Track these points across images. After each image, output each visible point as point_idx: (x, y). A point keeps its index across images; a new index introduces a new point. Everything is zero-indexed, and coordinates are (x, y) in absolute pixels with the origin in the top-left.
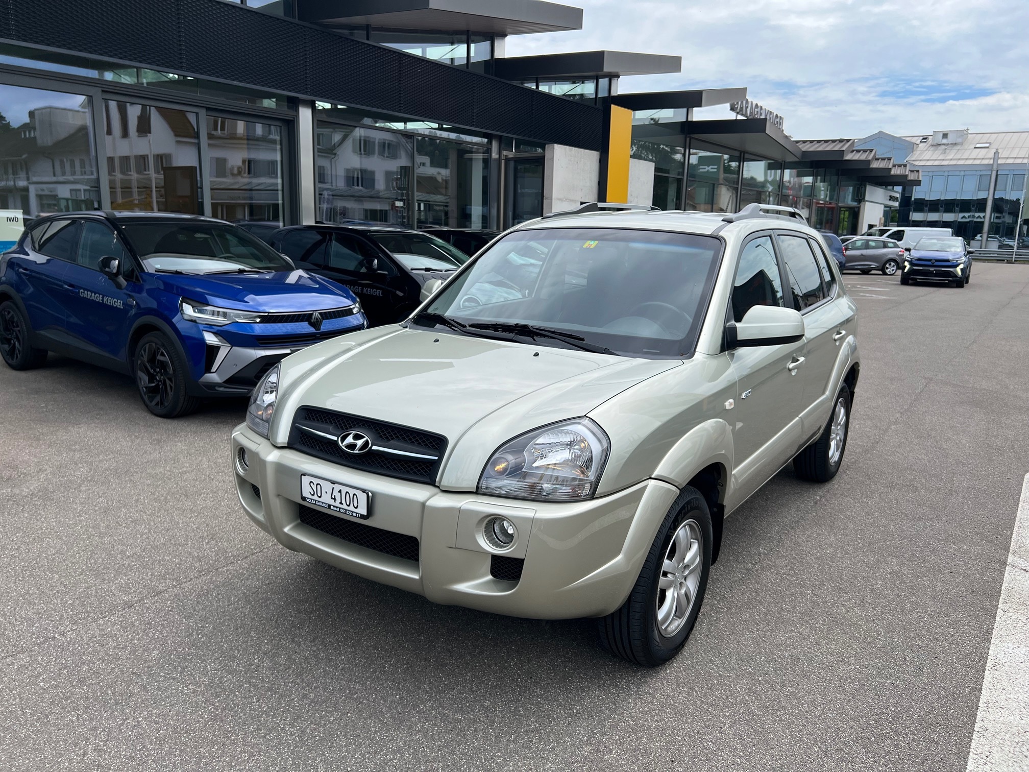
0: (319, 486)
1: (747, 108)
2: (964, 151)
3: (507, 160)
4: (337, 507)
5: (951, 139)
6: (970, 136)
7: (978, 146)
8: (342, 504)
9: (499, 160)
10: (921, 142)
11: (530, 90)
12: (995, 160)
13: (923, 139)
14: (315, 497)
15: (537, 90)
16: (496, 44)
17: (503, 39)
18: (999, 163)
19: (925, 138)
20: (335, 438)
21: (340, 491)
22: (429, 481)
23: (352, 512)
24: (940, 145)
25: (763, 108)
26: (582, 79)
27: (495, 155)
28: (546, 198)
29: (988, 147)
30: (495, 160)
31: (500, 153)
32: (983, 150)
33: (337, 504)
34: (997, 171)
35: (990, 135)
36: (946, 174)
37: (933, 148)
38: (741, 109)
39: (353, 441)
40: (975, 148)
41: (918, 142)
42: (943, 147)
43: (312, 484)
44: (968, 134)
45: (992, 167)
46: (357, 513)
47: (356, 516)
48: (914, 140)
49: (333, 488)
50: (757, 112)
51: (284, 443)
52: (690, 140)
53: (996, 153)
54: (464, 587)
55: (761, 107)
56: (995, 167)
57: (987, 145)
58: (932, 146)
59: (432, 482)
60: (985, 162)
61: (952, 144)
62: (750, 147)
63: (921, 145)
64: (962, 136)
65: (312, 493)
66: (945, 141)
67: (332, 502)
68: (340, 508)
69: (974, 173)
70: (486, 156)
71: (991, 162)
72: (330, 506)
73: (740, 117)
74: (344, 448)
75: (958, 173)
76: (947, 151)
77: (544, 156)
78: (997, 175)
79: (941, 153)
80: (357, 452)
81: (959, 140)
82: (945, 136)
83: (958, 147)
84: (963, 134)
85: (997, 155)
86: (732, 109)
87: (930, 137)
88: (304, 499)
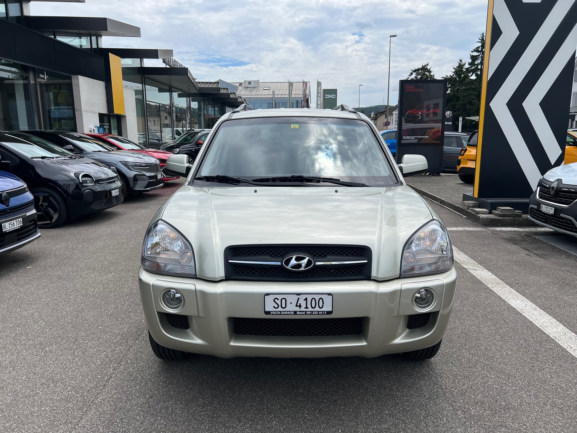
0: (284, 301)
1: (171, 61)
2: (259, 91)
3: (41, 85)
4: (302, 312)
5: (252, 85)
6: (260, 83)
7: (265, 88)
8: (308, 308)
9: (35, 84)
10: (239, 86)
11: (51, 39)
12: (274, 95)
13: (240, 84)
14: (280, 309)
15: (54, 39)
16: (24, 6)
17: (28, 3)
18: (275, 97)
19: (241, 84)
20: (279, 263)
21: (306, 299)
22: (364, 277)
23: (318, 312)
24: (248, 87)
25: (178, 62)
26: (80, 36)
27: (32, 82)
28: (77, 110)
29: (269, 89)
30: (32, 84)
31: (35, 80)
32: (267, 90)
33: (303, 309)
34: (275, 101)
35: (268, 83)
36: (254, 102)
37: (245, 89)
38: (168, 62)
39: (296, 262)
40: (264, 89)
41: (238, 86)
42: (250, 89)
43: (276, 300)
44: (259, 82)
45: (273, 99)
46: (323, 312)
47: (323, 314)
48: (236, 85)
49: (299, 298)
50: (176, 64)
51: (222, 277)
52: (144, 78)
53: (273, 92)
54: (398, 341)
55: (177, 62)
56: (274, 99)
57: (268, 88)
58: (245, 88)
59: (368, 278)
60: (269, 96)
61: (253, 87)
62: (174, 84)
63: (240, 87)
64: (257, 83)
65: (276, 306)
66: (250, 86)
67: (297, 309)
68: (306, 312)
69: (266, 102)
70: (26, 82)
71: (272, 96)
72: (295, 313)
73: (168, 66)
74: (290, 268)
75: (259, 102)
76: (252, 91)
77: (72, 83)
78: (275, 103)
79: (249, 92)
80: (303, 269)
81: (256, 86)
82: (250, 83)
83: (256, 89)
84: (257, 82)
85: (274, 93)
86: (164, 62)
87: (243, 84)
88: (268, 313)
